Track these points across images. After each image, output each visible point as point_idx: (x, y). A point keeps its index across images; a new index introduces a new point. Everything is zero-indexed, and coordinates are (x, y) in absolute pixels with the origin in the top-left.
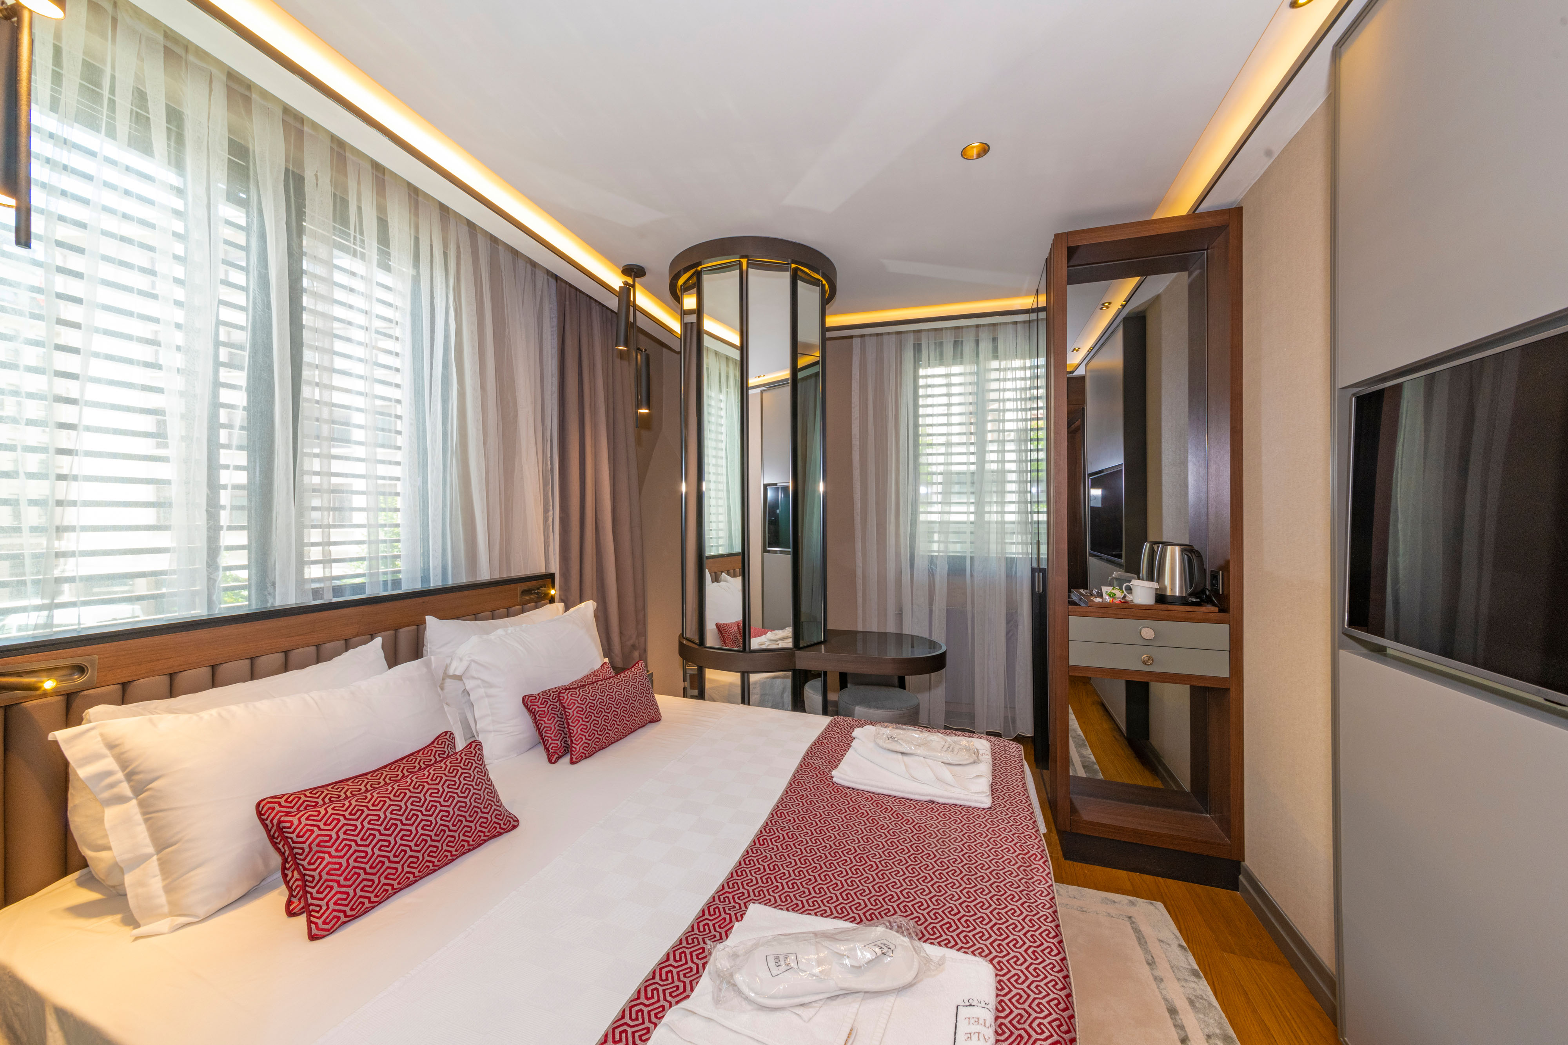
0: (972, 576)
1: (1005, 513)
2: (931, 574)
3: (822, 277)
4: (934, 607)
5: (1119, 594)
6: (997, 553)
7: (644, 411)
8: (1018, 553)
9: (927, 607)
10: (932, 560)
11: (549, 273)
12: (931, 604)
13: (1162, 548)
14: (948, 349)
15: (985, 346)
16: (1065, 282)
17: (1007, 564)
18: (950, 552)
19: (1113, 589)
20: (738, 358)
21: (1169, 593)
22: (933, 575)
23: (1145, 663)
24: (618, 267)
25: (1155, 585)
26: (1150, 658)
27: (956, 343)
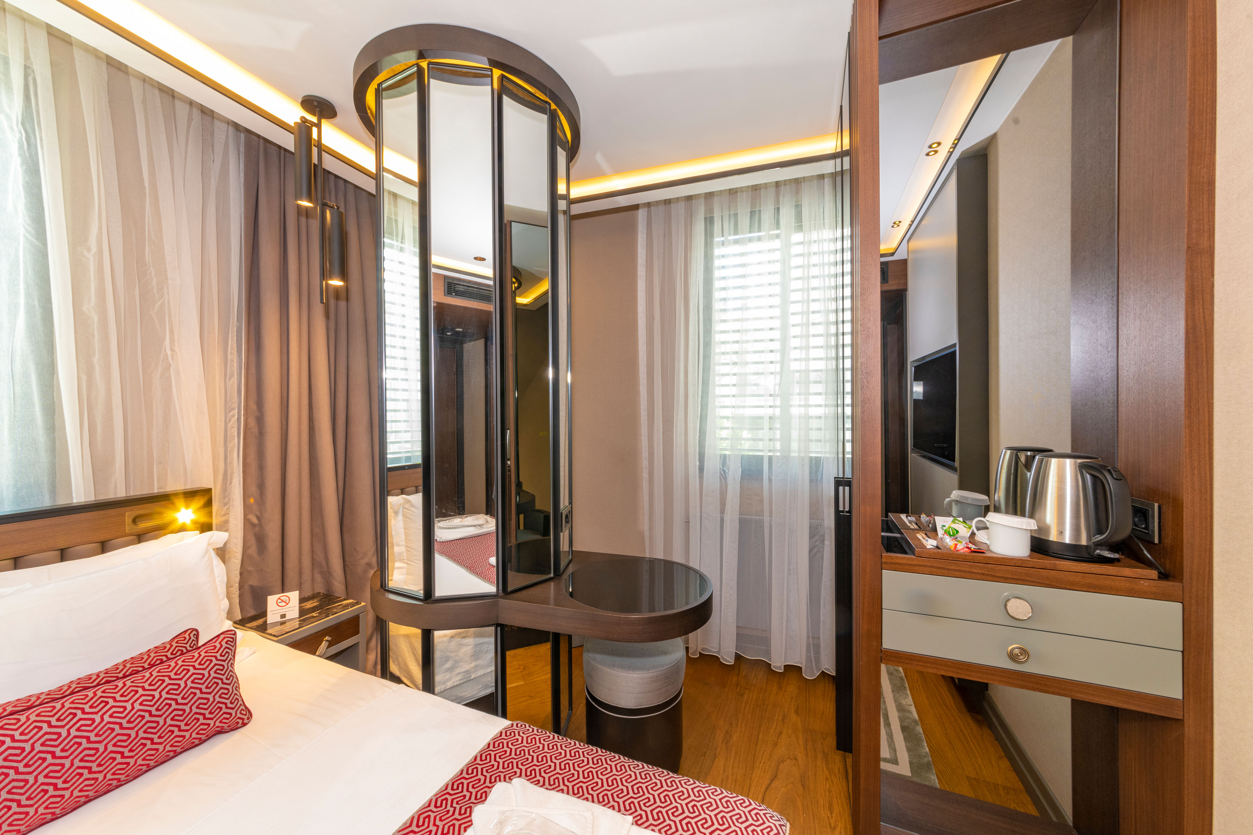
0: (770, 480)
1: (810, 406)
2: (723, 476)
3: (550, 98)
4: (725, 516)
5: (964, 531)
6: (799, 452)
7: (336, 283)
8: (825, 452)
9: (719, 515)
10: (724, 459)
11: (191, 103)
12: (722, 512)
13: (1041, 462)
14: (744, 220)
15: (787, 213)
16: (876, 79)
17: (811, 467)
18: (744, 450)
19: (953, 522)
20: (416, 198)
21: (1053, 537)
22: (725, 478)
23: (1012, 657)
24: (296, 101)
25: (1029, 524)
26: (1024, 651)
27: (752, 213)
